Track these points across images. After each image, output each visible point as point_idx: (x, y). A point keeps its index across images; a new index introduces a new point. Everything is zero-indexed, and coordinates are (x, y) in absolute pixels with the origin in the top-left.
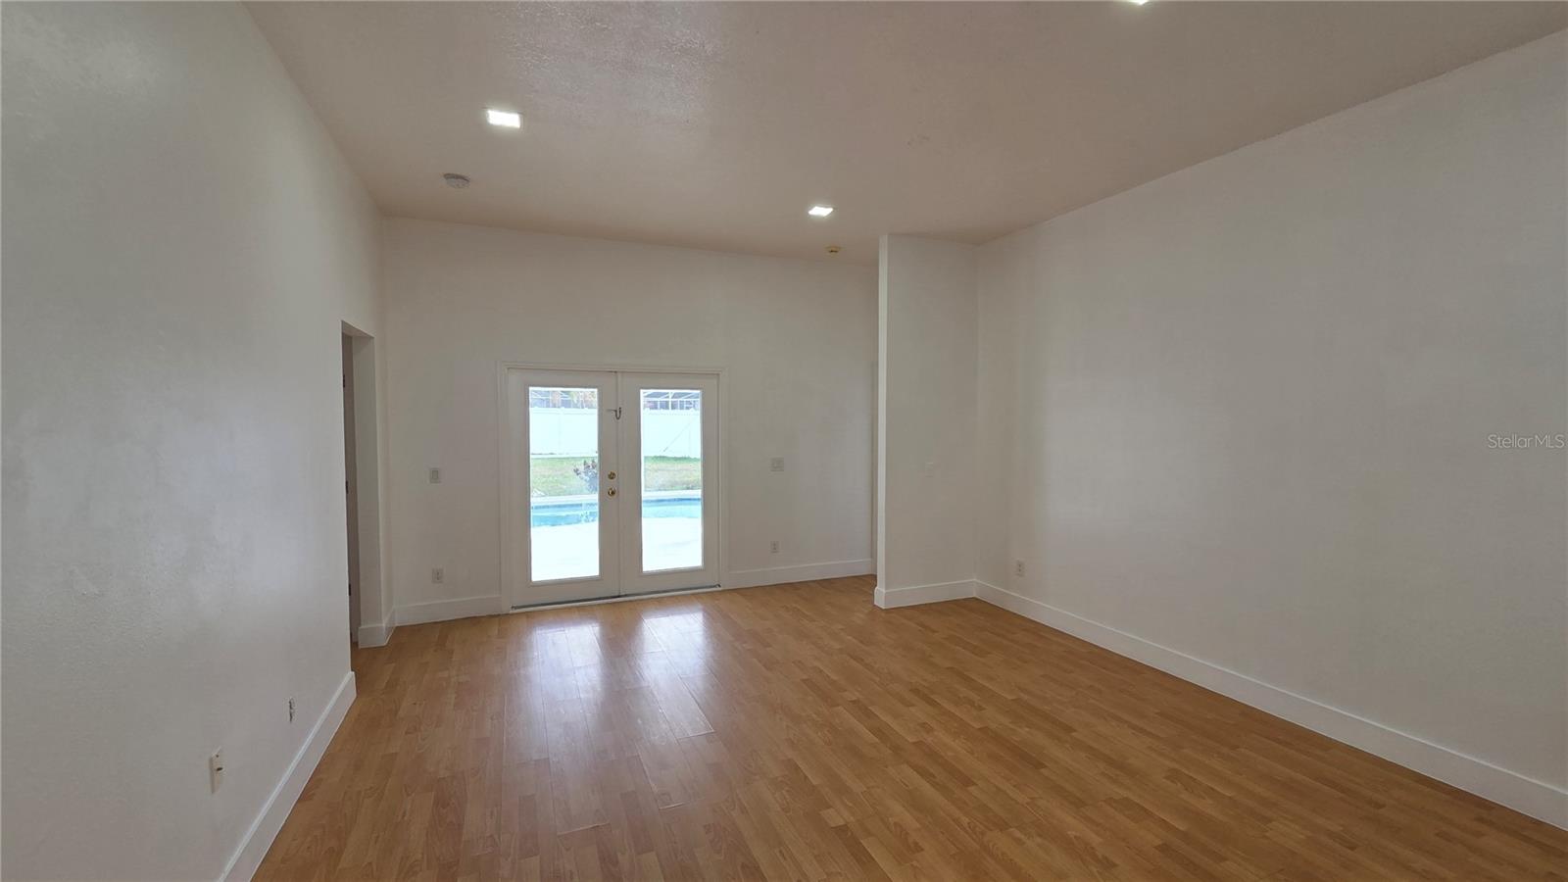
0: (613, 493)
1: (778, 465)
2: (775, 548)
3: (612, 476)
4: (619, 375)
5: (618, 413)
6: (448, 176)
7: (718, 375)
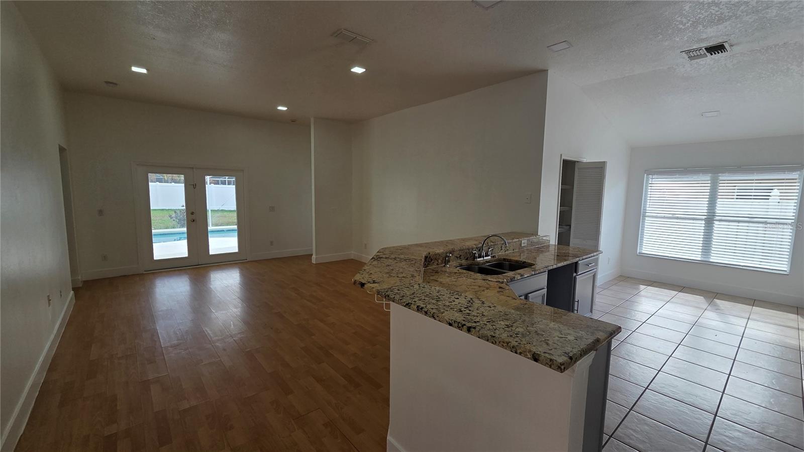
0: (194, 221)
1: (272, 209)
2: (272, 243)
3: (192, 213)
4: (194, 170)
5: (194, 186)
6: (107, 83)
7: (243, 171)
